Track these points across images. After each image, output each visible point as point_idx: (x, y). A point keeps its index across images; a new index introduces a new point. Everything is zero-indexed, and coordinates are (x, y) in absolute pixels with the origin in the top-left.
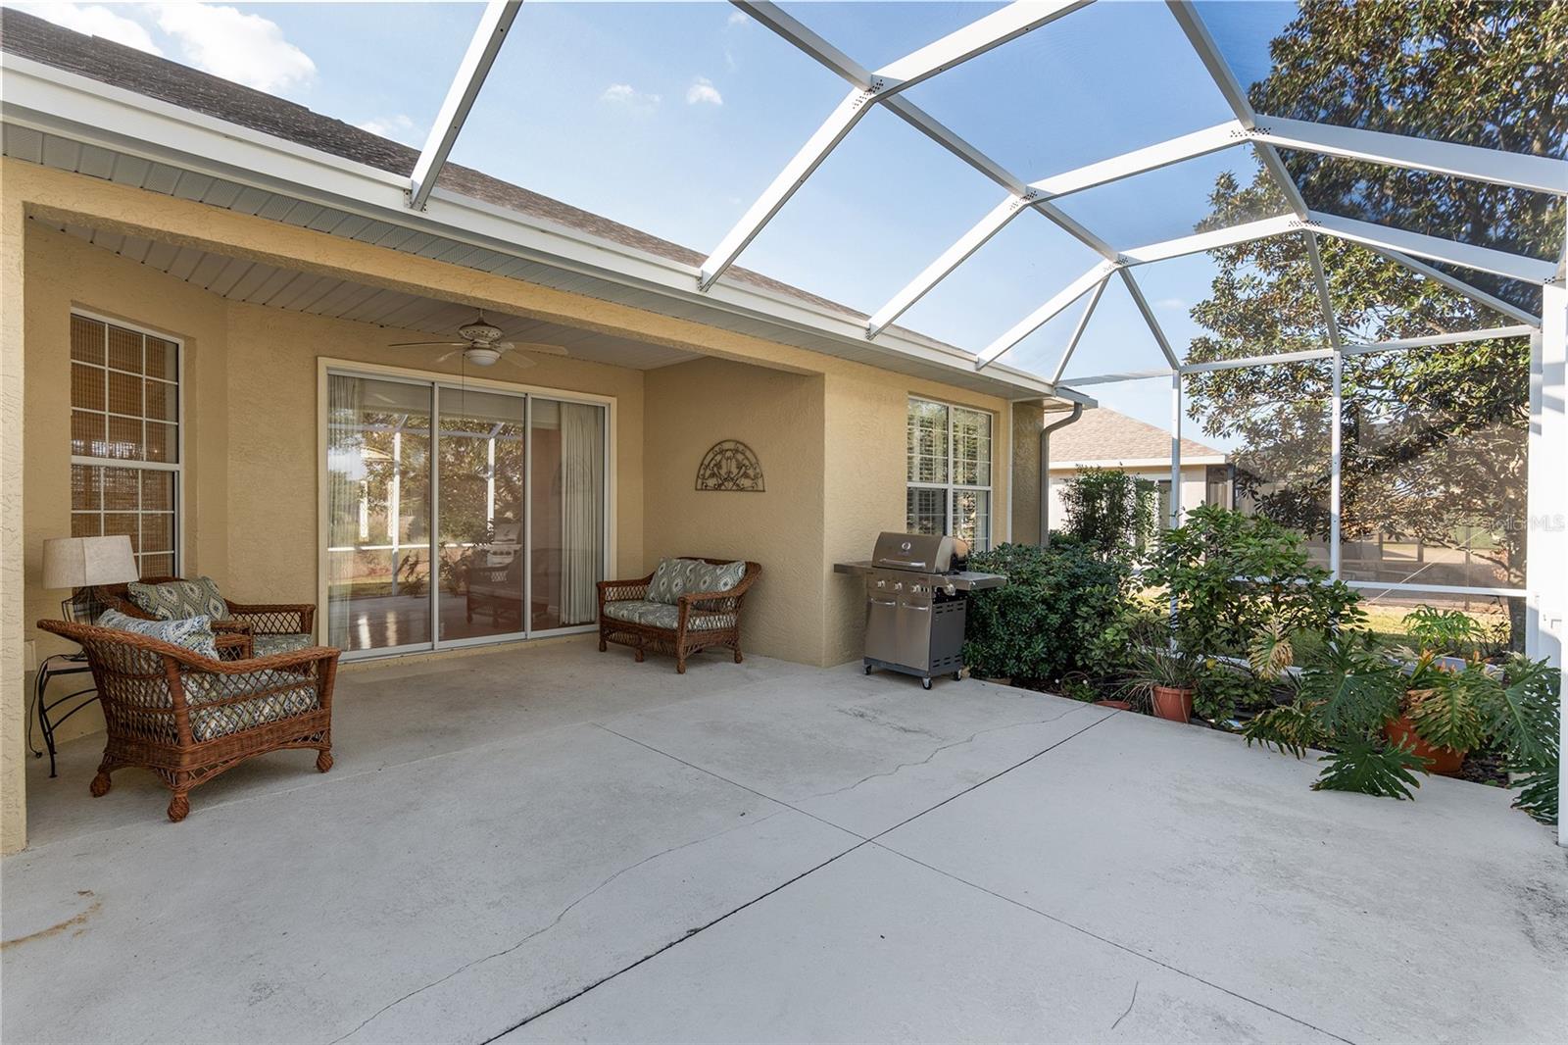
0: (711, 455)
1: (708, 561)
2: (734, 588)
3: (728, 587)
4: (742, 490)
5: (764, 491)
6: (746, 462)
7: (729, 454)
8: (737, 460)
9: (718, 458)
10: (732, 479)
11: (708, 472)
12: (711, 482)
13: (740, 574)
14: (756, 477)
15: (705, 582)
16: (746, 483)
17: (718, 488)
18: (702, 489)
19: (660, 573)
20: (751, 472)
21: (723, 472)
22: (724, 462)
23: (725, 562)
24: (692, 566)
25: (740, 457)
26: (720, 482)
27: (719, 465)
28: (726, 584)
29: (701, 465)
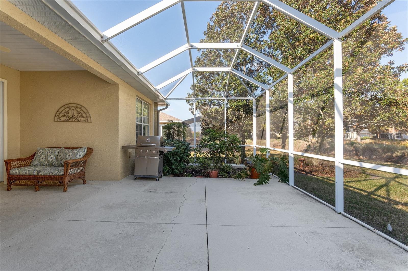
0: (63, 108)
1: (65, 148)
2: (83, 157)
3: (81, 157)
4: (80, 121)
5: (91, 122)
6: (82, 112)
7: (72, 108)
8: (77, 111)
9: (67, 109)
10: (75, 118)
11: (61, 115)
12: (63, 119)
13: (85, 151)
14: (87, 117)
15: (69, 156)
16: (82, 119)
17: (67, 121)
18: (58, 121)
19: (39, 154)
20: (84, 115)
21: (70, 115)
22: (70, 112)
23: (76, 148)
24: (59, 150)
25: (79, 110)
26: (68, 118)
27: (67, 112)
28: (80, 156)
29: (58, 112)
